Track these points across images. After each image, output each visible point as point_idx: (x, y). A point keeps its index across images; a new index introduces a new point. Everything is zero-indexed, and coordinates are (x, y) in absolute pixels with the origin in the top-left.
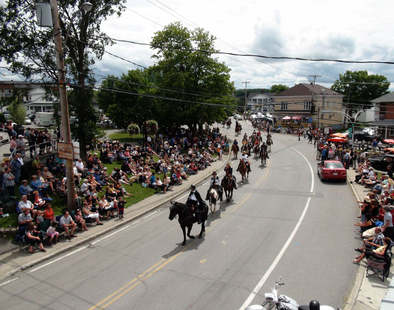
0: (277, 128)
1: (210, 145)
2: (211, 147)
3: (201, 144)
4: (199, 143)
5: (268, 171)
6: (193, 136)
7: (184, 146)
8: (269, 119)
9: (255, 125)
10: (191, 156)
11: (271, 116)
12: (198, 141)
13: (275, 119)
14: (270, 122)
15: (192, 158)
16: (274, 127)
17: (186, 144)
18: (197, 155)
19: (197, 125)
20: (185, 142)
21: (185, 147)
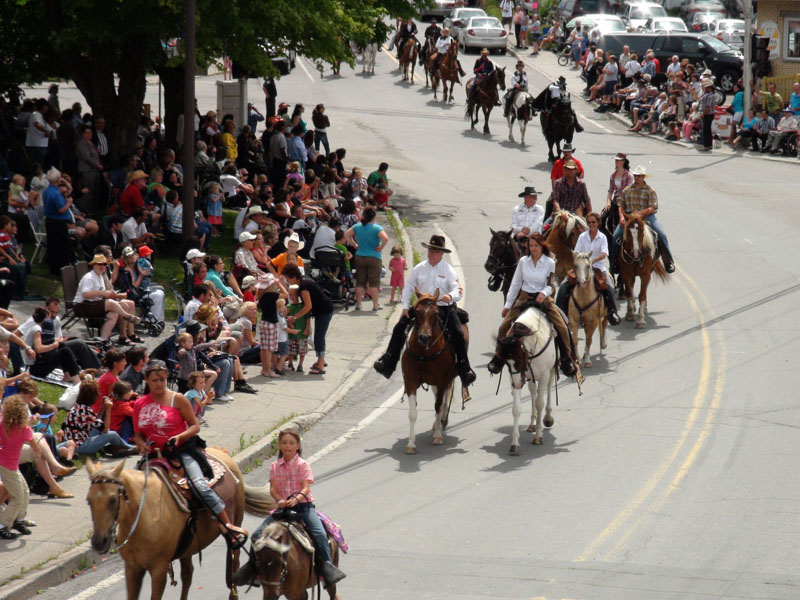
0: (777, 117)
1: (246, 235)
2: (252, 246)
3: (177, 225)
4: (165, 219)
5: (703, 436)
6: (117, 161)
7: (40, 235)
8: (716, 45)
9: (608, 89)
10: (93, 312)
11: (731, 25)
12: (155, 198)
13: (759, 47)
14: (726, 69)
15: (107, 334)
16: (757, 108)
17: (56, 224)
18: (144, 306)
19: (153, 82)
20: (52, 206)
21: (50, 242)
